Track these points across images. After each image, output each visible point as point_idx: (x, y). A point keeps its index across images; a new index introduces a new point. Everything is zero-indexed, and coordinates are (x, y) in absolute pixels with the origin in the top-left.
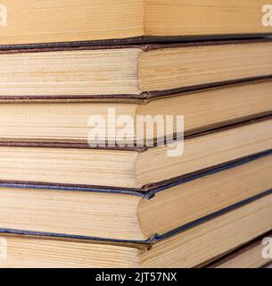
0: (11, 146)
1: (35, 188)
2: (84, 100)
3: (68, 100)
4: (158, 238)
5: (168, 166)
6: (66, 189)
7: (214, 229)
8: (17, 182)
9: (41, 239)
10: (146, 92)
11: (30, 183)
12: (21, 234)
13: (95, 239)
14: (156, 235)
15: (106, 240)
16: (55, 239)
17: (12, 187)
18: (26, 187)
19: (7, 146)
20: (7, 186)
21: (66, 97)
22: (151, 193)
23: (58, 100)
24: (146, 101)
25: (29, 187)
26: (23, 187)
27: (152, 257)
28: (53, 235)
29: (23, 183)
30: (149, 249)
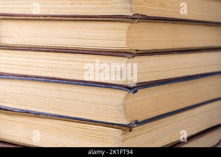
0: (35, 51)
1: (49, 81)
2: (90, 19)
3: (78, 19)
4: (138, 123)
5: (147, 72)
6: (72, 84)
7: (175, 122)
8: (37, 77)
9: (51, 119)
10: (137, 14)
11: (46, 78)
12: (37, 115)
13: (91, 121)
14: (136, 120)
15: (99, 122)
16: (61, 120)
17: (33, 80)
18: (43, 81)
19: (32, 50)
20: (30, 80)
21: (77, 17)
22: (135, 89)
23: (71, 18)
24: (136, 20)
25: (46, 81)
26: (41, 81)
27: (131, 137)
28: (60, 116)
29: (41, 77)
30: (130, 131)
